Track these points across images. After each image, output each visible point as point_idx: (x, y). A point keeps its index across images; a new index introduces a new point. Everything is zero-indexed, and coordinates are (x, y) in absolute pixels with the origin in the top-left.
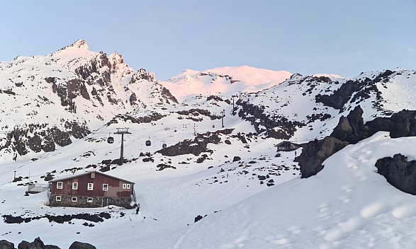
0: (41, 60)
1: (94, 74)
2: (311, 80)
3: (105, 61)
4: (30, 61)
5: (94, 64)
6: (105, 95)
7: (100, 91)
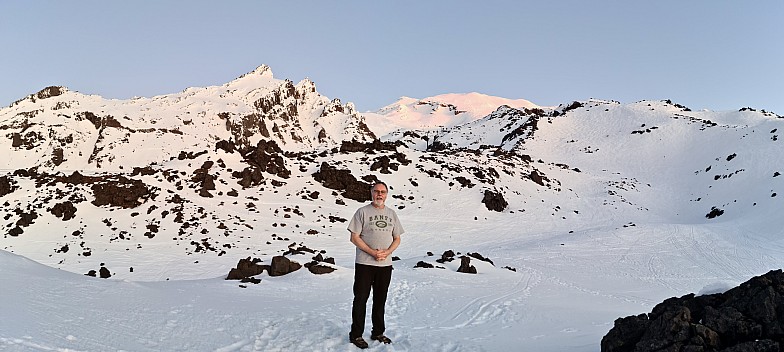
0: (214, 90)
1: (276, 107)
3: (292, 91)
4: (202, 92)
5: (277, 96)
6: (289, 132)
7: (283, 127)
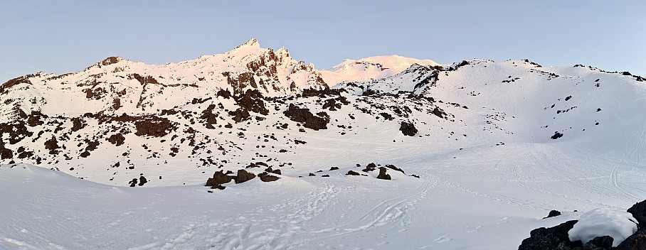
0: (219, 57)
1: (262, 68)
2: (423, 69)
3: (272, 56)
4: (211, 59)
5: (263, 60)
6: (271, 84)
7: (267, 81)
